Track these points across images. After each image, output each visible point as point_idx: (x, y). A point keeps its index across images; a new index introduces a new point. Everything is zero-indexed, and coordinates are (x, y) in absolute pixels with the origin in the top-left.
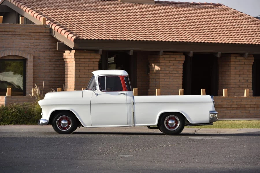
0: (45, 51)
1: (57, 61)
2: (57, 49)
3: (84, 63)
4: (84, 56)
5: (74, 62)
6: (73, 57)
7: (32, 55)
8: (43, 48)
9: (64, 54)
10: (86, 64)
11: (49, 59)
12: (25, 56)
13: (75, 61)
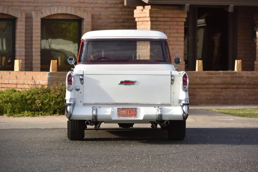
0: (108, 8)
1: (125, 22)
2: (125, 4)
3: (163, 23)
4: (164, 14)
5: (149, 23)
6: (148, 15)
7: (89, 13)
8: (106, 4)
9: (135, 11)
10: (167, 25)
11: (114, 18)
12: (80, 14)
13: (151, 21)
